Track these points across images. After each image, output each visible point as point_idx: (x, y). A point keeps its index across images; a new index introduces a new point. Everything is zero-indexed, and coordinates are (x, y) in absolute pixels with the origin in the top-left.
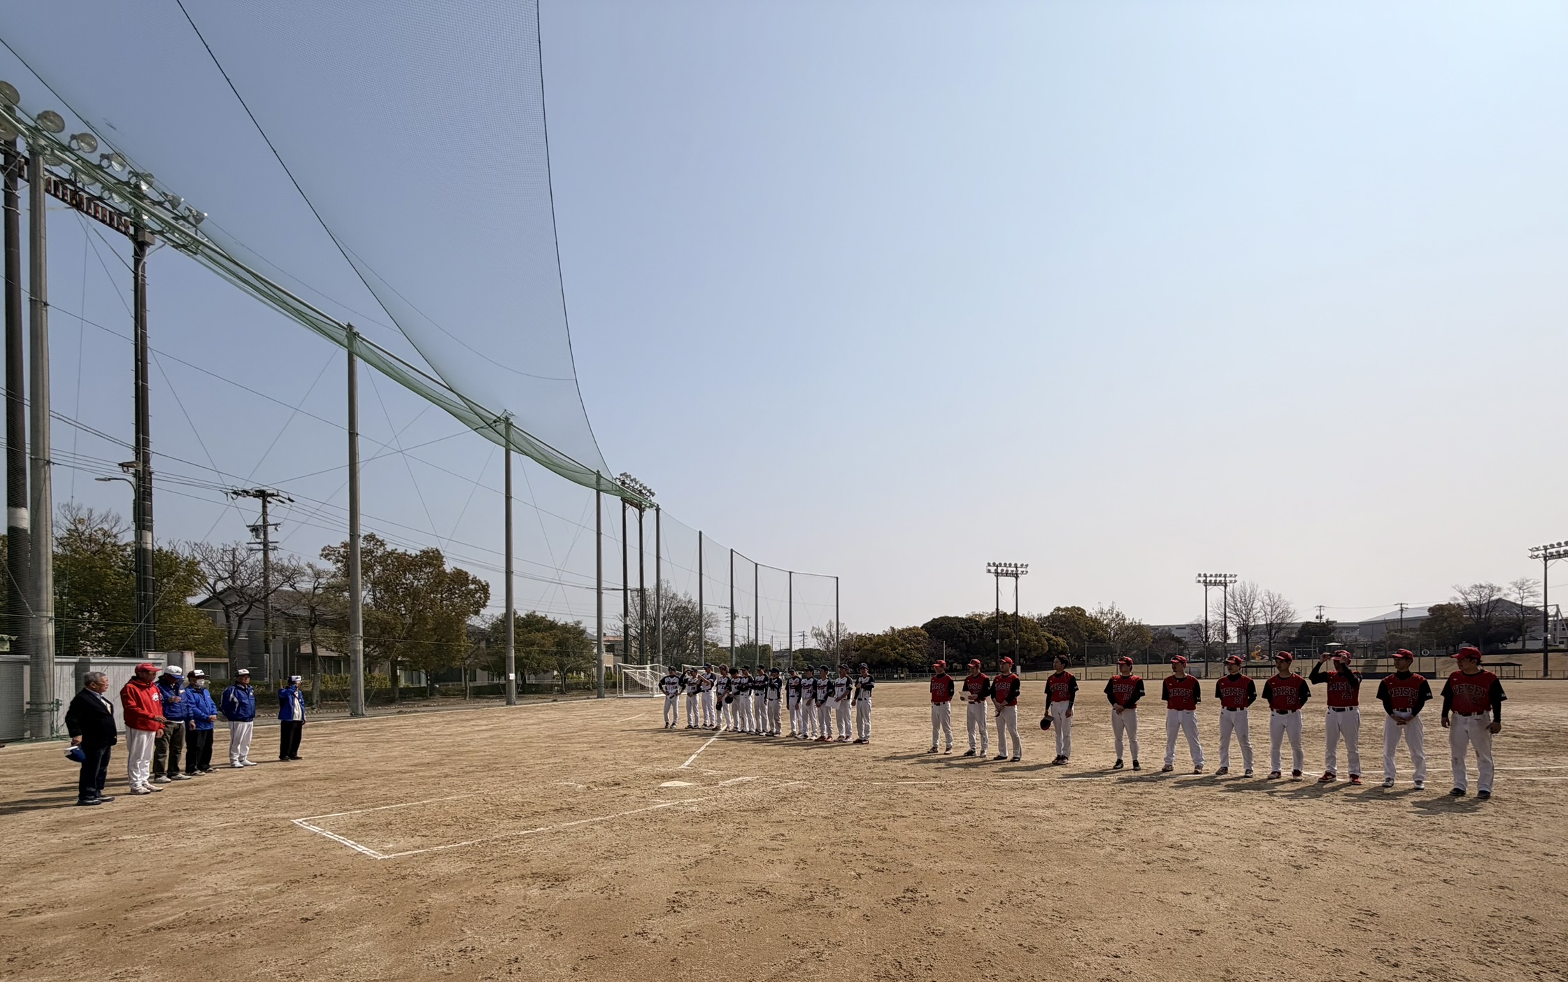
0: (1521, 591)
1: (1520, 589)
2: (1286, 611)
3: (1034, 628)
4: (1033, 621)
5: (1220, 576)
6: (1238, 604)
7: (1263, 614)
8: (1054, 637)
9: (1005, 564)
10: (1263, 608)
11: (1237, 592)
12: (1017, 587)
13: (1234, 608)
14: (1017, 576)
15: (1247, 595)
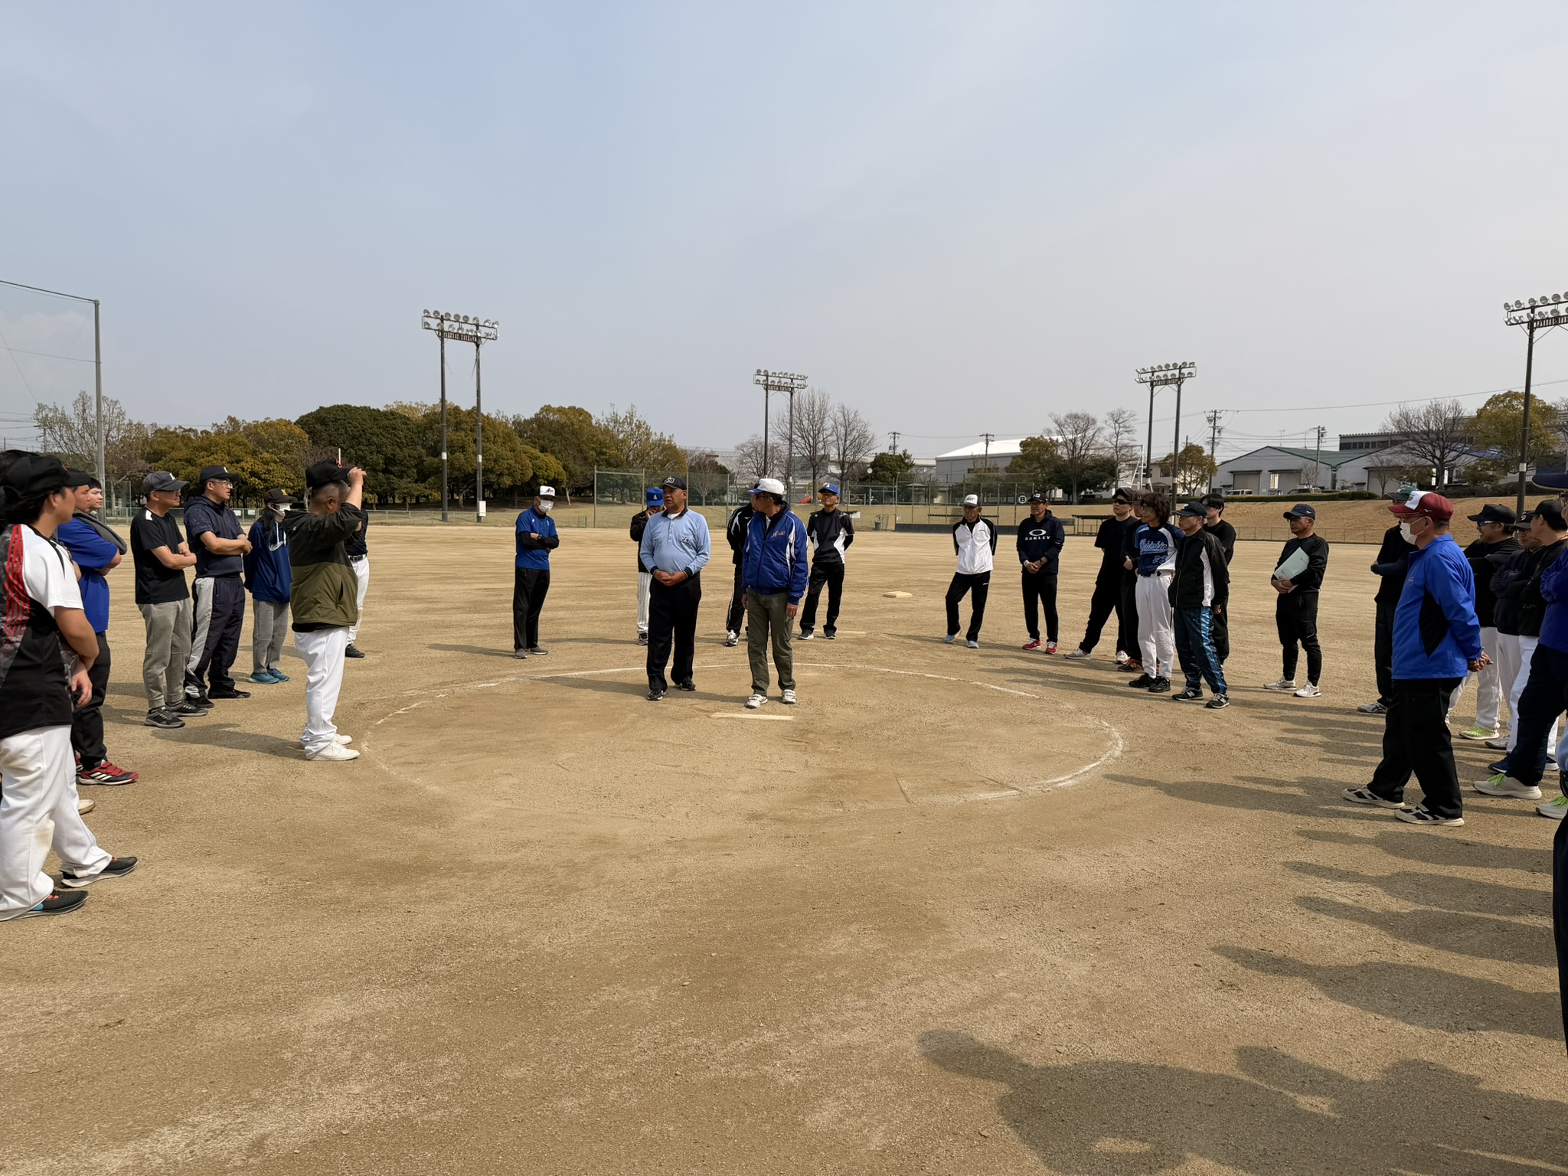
0: (1117, 425)
1: (1116, 422)
2: (862, 436)
3: (508, 438)
4: (506, 427)
5: (787, 376)
6: (805, 422)
7: (834, 438)
8: (541, 455)
9: (457, 316)
10: (835, 428)
11: (805, 404)
12: (478, 361)
13: (801, 430)
14: (477, 341)
15: (816, 408)
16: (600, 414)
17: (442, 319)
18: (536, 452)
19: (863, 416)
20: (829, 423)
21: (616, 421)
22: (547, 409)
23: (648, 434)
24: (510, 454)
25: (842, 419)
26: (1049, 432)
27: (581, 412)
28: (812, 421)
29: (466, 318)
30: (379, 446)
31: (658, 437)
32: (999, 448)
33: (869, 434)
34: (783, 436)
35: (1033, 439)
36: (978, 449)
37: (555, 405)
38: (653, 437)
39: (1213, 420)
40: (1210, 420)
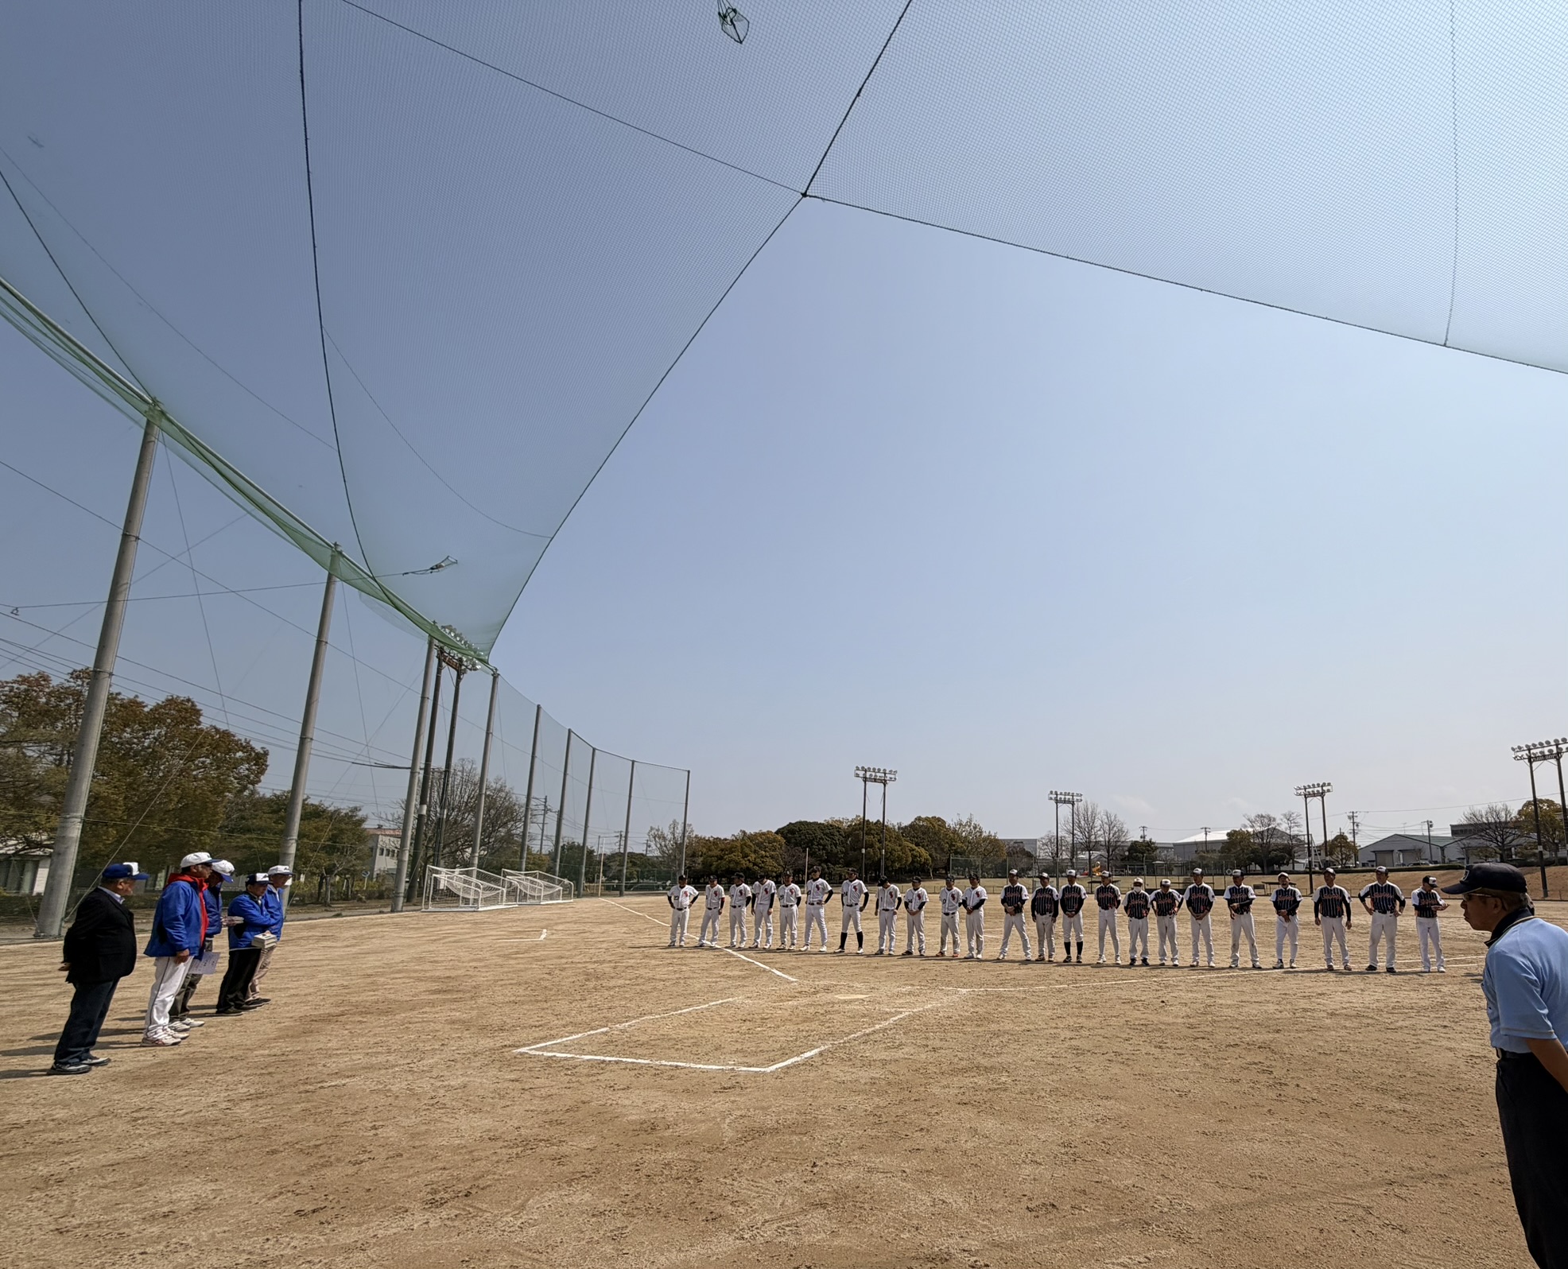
0: (1288, 822)
1: (1287, 820)
2: (1121, 830)
3: (897, 838)
4: (894, 831)
5: (1069, 794)
6: (1082, 822)
7: (1102, 832)
8: (916, 848)
9: (874, 769)
10: (1102, 827)
11: (1082, 811)
12: (884, 794)
13: (1079, 827)
14: (885, 783)
15: (1089, 813)
16: (951, 821)
17: (866, 771)
18: (914, 846)
19: (1120, 818)
20: (1098, 823)
21: (961, 824)
22: (919, 819)
23: (981, 832)
24: (899, 848)
25: (1106, 820)
26: (1245, 826)
27: (939, 819)
28: (1086, 821)
29: (879, 770)
30: (824, 846)
31: (987, 834)
32: (1213, 837)
33: (1125, 829)
34: (1068, 831)
35: (1235, 831)
36: (1200, 837)
37: (923, 816)
38: (984, 834)
39: (1352, 817)
40: (1349, 818)
